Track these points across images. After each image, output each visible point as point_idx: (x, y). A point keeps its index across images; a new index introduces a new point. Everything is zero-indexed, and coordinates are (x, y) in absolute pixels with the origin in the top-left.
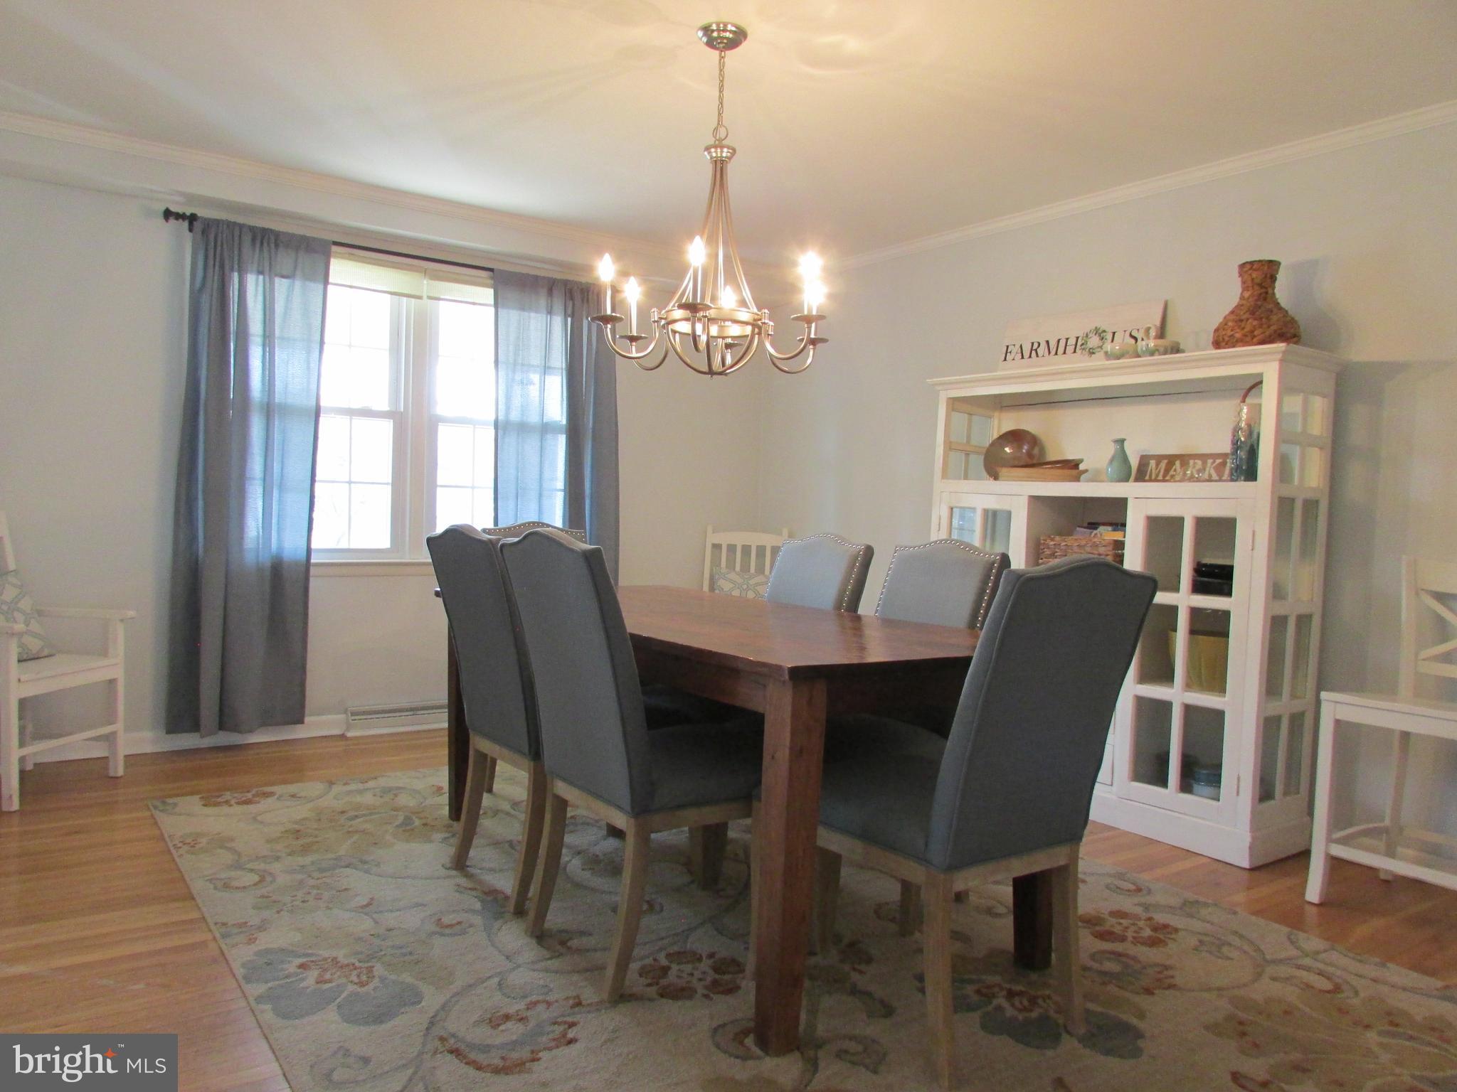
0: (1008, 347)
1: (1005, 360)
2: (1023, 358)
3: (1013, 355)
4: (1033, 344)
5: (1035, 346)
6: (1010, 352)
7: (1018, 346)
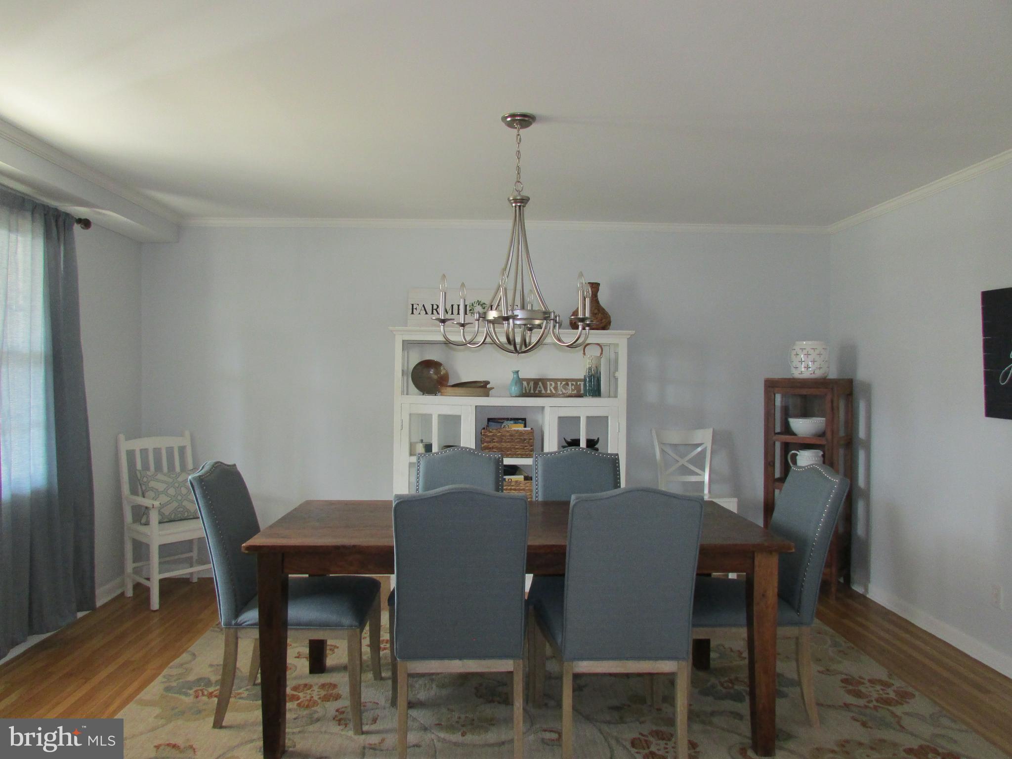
0: (413, 305)
1: (412, 313)
2: (426, 313)
3: (418, 311)
4: (433, 305)
5: (435, 307)
6: (416, 309)
7: (421, 306)
